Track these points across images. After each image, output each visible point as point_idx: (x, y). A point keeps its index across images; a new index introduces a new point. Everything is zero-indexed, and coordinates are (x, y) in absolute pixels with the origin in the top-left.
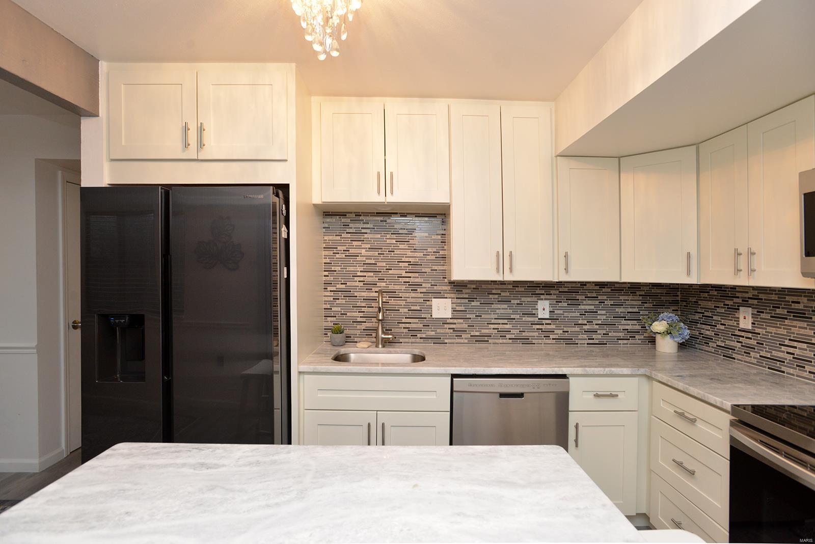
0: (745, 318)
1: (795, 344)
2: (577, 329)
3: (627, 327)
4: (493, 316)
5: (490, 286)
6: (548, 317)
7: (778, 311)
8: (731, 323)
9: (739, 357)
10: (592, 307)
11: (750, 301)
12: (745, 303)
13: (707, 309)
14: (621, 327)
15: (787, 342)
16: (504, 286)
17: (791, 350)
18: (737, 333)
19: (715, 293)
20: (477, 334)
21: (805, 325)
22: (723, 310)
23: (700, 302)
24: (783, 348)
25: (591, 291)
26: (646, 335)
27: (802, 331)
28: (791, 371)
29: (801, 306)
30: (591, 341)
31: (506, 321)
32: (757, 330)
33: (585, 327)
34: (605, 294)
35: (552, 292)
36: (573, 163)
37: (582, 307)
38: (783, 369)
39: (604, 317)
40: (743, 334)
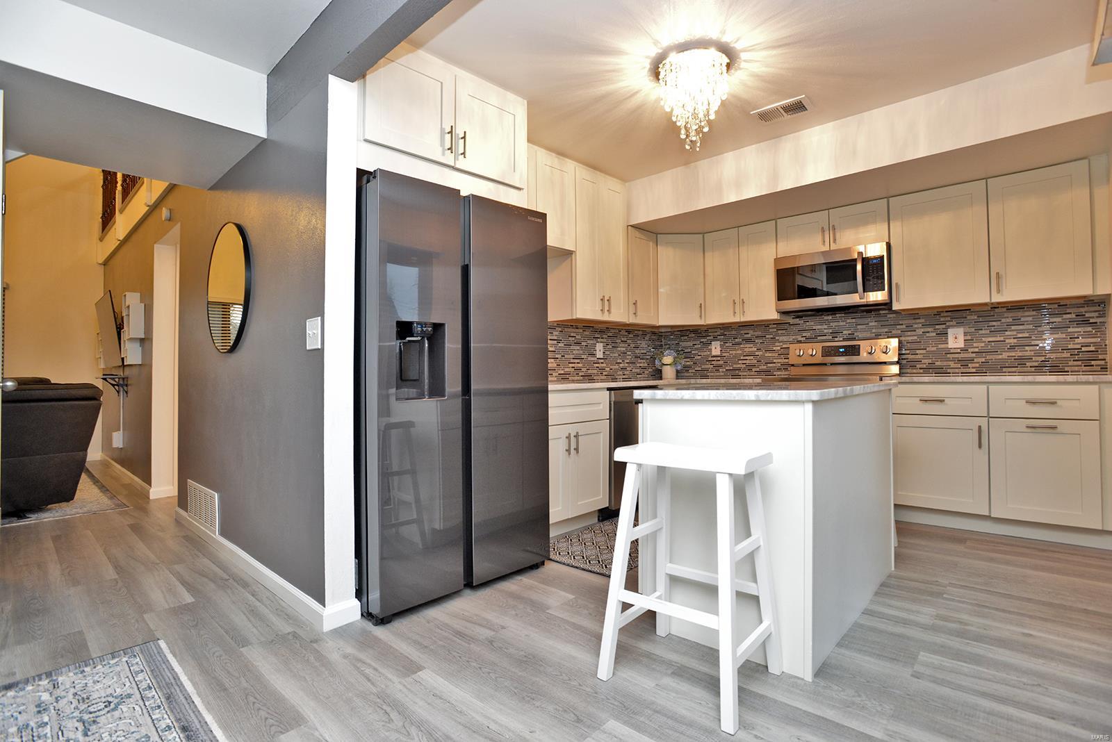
0: (716, 348)
1: (747, 358)
2: (617, 367)
3: (641, 365)
4: (572, 356)
5: (569, 330)
6: (602, 357)
7: (736, 340)
8: (705, 354)
9: (712, 374)
10: (624, 349)
11: (719, 337)
12: (715, 338)
13: (686, 348)
14: (638, 365)
15: (742, 358)
16: (577, 330)
17: (745, 362)
18: (710, 359)
19: (693, 335)
20: (562, 372)
21: (752, 345)
22: (700, 346)
23: (681, 343)
24: (740, 362)
25: (624, 336)
26: (650, 370)
27: (751, 349)
28: (745, 374)
29: (749, 336)
30: (624, 377)
31: (578, 361)
32: (724, 355)
33: (621, 365)
34: (630, 339)
35: (604, 336)
36: (637, 233)
37: (619, 349)
38: (740, 374)
39: (630, 357)
40: (714, 359)
